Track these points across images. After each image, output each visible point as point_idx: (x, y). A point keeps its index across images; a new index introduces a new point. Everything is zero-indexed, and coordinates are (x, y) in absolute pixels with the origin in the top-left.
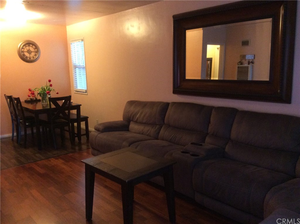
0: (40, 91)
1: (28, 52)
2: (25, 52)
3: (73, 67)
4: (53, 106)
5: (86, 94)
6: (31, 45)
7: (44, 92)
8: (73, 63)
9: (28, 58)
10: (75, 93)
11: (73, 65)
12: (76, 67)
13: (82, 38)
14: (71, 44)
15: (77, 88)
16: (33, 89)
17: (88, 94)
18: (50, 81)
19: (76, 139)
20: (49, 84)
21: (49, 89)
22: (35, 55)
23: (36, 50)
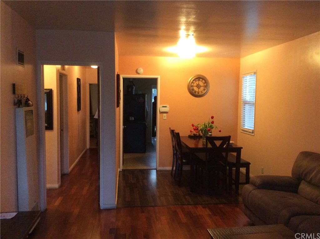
0: (202, 127)
1: (197, 86)
2: (195, 86)
3: (242, 103)
4: (209, 146)
5: (253, 134)
6: (201, 80)
7: (206, 128)
8: (242, 99)
9: (197, 93)
10: (241, 132)
11: (242, 101)
12: (245, 103)
13: (255, 71)
14: (243, 78)
15: (244, 126)
16: (196, 125)
17: (255, 136)
18: (212, 118)
19: (234, 186)
20: (211, 120)
21: (211, 126)
22: (204, 90)
23: (205, 84)
